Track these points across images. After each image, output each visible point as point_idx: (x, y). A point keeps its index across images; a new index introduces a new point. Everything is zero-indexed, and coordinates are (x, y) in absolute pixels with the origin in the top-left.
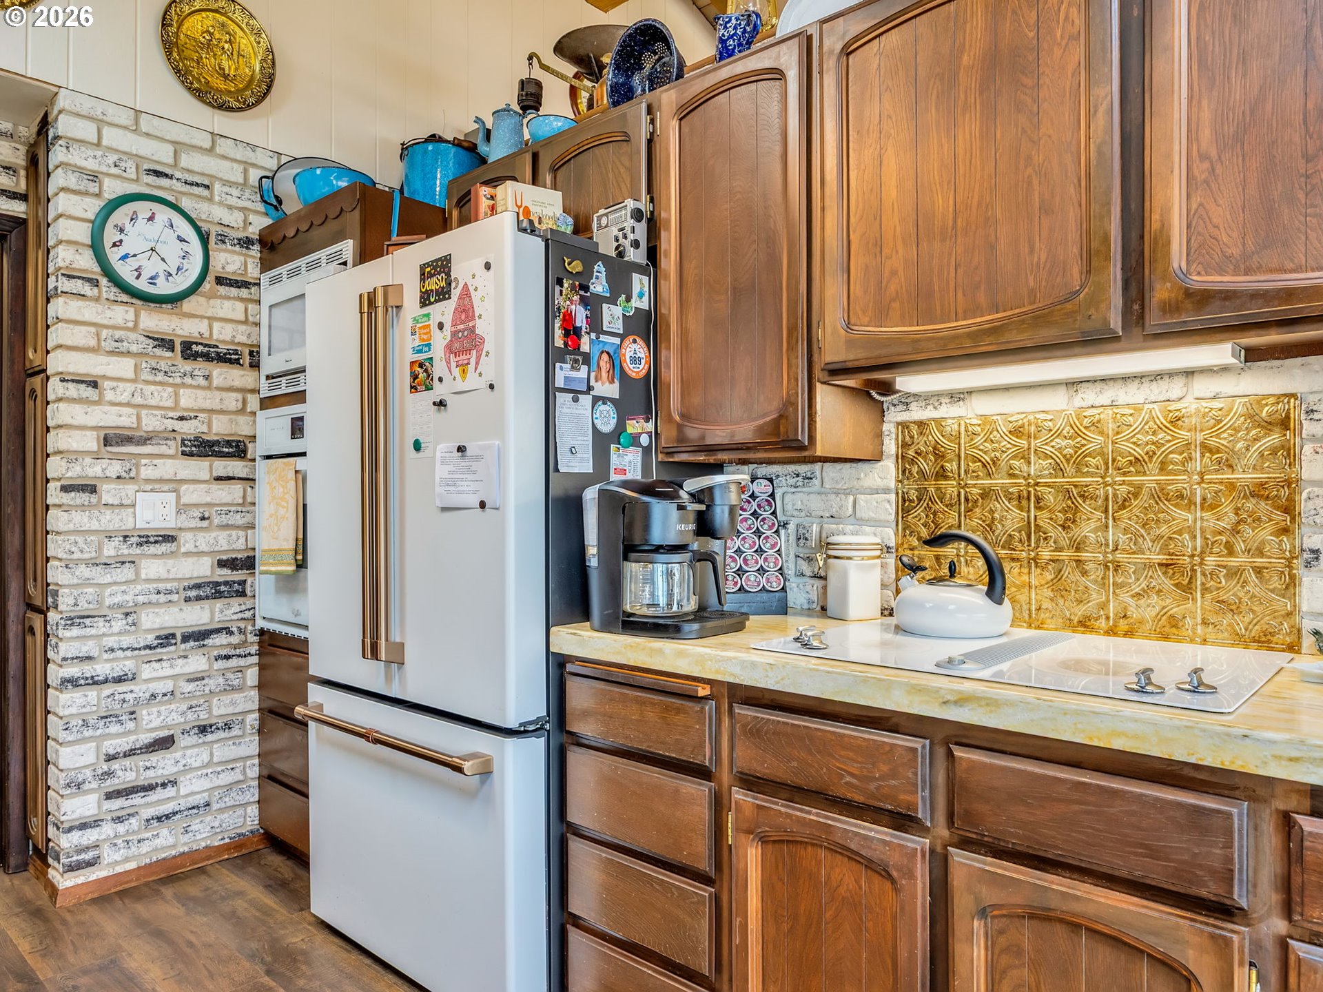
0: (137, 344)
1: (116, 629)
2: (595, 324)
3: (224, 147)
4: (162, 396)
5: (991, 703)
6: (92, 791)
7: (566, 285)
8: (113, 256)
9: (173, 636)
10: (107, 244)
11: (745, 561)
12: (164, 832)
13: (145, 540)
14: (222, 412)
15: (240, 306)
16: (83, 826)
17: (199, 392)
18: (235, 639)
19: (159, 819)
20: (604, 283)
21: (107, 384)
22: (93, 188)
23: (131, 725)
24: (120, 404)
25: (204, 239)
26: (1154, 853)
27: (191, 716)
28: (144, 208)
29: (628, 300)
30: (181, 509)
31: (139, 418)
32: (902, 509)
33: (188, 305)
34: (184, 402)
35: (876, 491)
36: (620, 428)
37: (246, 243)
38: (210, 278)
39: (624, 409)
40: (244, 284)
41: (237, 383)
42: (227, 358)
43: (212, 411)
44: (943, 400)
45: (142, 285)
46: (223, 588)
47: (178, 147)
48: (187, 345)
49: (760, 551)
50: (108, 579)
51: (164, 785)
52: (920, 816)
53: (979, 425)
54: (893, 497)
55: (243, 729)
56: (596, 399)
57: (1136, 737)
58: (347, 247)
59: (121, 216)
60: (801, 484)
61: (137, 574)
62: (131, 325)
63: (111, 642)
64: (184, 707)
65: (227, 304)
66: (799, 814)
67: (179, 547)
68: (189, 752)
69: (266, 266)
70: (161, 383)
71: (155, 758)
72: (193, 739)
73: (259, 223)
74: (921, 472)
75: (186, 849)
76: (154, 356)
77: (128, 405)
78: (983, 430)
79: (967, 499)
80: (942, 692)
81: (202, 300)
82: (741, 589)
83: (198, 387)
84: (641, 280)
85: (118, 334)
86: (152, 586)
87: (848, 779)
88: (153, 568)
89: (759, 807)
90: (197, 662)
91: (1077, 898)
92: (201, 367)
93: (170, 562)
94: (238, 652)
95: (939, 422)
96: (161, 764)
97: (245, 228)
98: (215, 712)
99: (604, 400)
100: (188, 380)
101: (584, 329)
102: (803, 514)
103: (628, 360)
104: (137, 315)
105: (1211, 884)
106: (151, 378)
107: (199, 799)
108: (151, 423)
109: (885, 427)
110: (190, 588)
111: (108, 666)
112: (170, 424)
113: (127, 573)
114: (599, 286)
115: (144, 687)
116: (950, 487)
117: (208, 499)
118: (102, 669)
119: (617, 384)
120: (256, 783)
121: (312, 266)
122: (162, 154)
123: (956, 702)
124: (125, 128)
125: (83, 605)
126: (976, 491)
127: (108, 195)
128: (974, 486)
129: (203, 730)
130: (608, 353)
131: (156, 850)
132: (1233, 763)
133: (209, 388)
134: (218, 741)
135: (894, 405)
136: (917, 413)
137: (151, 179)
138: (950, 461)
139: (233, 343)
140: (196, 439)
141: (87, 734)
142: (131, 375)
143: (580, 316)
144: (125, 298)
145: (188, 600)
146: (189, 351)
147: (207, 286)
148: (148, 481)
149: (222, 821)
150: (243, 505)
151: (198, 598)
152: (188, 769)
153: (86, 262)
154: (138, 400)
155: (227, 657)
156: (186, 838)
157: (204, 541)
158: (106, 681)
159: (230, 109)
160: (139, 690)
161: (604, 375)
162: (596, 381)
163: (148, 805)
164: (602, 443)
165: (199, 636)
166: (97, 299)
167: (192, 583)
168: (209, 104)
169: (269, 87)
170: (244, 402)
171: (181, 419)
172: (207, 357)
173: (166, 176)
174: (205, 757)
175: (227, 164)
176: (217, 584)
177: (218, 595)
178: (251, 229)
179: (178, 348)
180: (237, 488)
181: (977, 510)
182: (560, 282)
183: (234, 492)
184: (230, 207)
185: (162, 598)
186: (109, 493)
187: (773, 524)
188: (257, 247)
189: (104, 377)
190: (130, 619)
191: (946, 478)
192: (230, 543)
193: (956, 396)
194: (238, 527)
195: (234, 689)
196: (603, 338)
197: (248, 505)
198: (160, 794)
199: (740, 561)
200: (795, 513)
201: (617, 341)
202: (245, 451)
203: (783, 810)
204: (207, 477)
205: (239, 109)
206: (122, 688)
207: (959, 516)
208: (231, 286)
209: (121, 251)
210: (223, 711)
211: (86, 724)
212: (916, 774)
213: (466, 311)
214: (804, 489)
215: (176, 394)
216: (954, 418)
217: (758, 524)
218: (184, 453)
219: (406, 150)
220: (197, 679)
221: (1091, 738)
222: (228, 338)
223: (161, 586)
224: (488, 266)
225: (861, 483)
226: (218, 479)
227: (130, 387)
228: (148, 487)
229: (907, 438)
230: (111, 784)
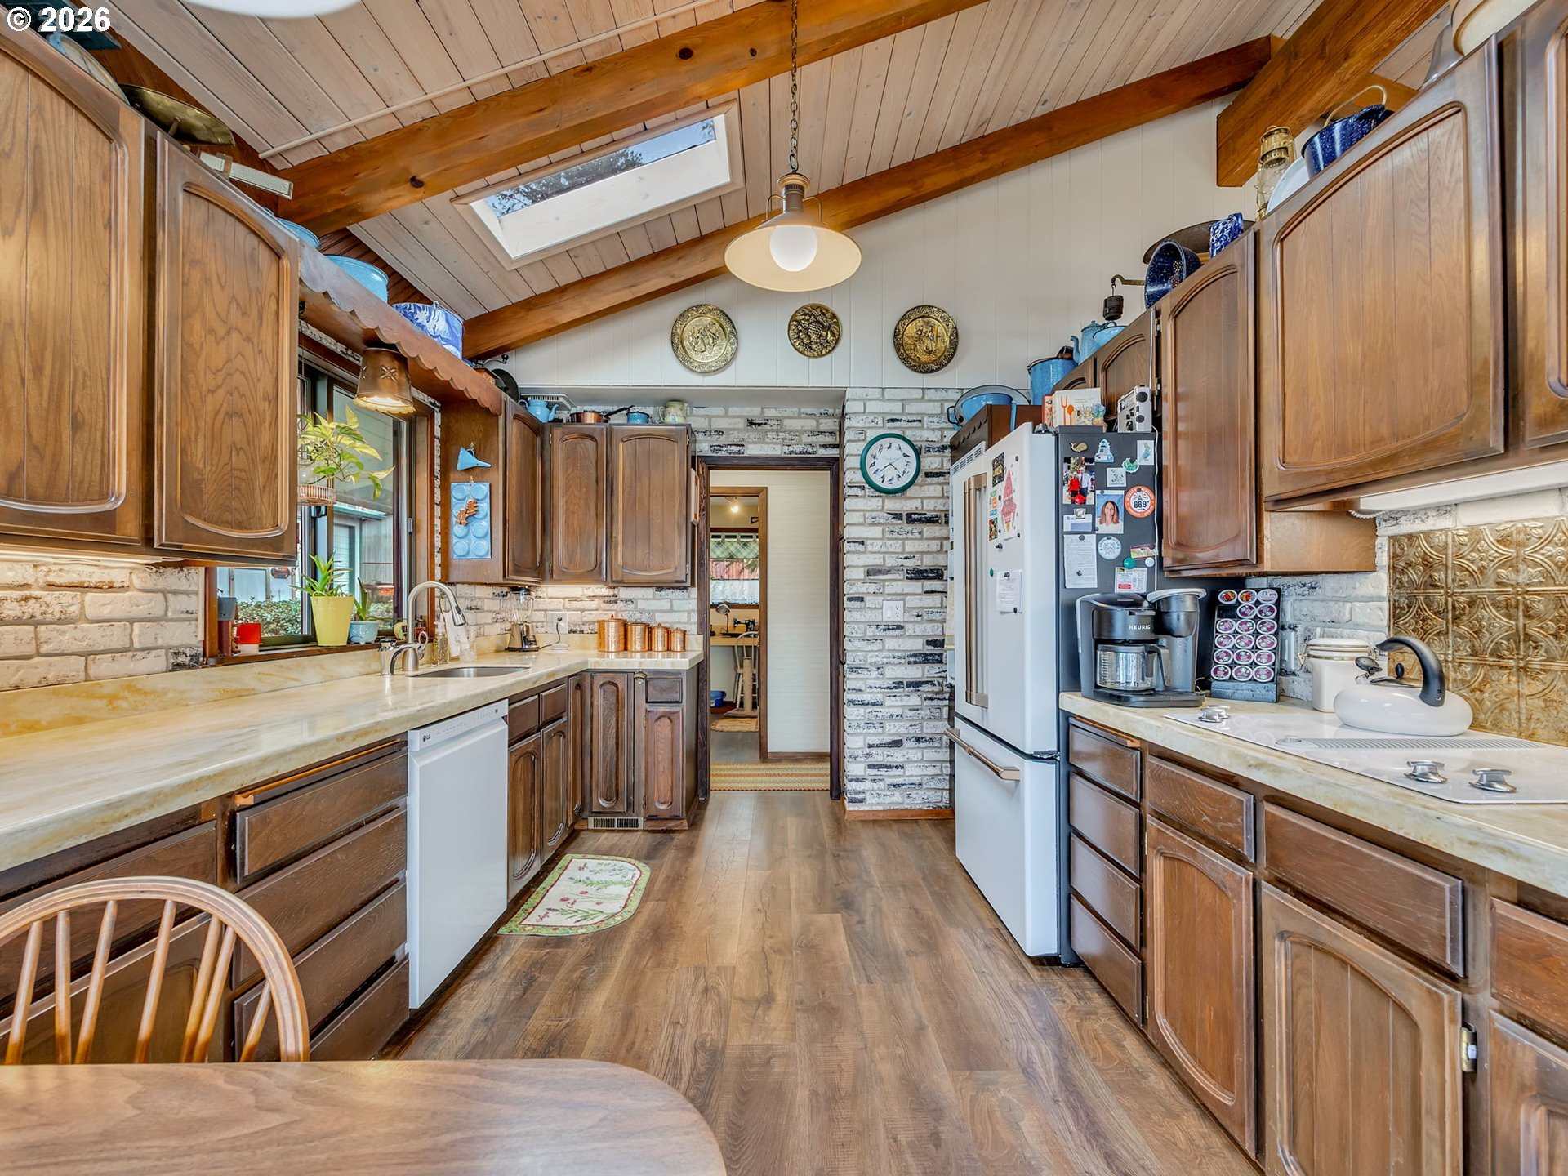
0: (884, 518)
1: (873, 676)
2: (1100, 484)
3: (930, 395)
4: (896, 546)
5: (1277, 771)
6: (861, 762)
7: (1073, 461)
8: (870, 472)
9: (902, 683)
10: (868, 466)
11: (1238, 656)
12: (897, 794)
13: (887, 628)
14: (928, 552)
15: (939, 488)
16: (857, 780)
17: (916, 542)
18: (936, 688)
19: (894, 786)
20: (1109, 453)
21: (869, 542)
22: (862, 437)
23: (880, 730)
24: (875, 553)
25: (918, 452)
26: (1390, 911)
27: (911, 731)
28: (885, 442)
29: (1133, 461)
30: (906, 610)
31: (884, 559)
32: (1394, 616)
33: (910, 492)
34: (908, 549)
35: (1371, 599)
36: (1125, 554)
37: (942, 449)
38: (922, 474)
39: (1128, 541)
40: (941, 474)
41: (937, 535)
42: (931, 520)
43: (923, 553)
44: (1430, 513)
45: (885, 485)
46: (929, 657)
47: (904, 402)
48: (909, 515)
49: (1256, 648)
50: (869, 648)
51: (897, 767)
52: (1245, 853)
53: (1466, 536)
54: (1385, 605)
55: (941, 743)
56: (1100, 537)
57: (1364, 809)
58: (983, 444)
59: (874, 449)
60: (1306, 592)
61: (884, 646)
62: (880, 508)
63: (870, 683)
64: (908, 725)
65: (932, 488)
66: (1179, 839)
67: (905, 632)
68: (910, 751)
69: (953, 460)
70: (896, 539)
71: (892, 751)
72: (913, 744)
73: (950, 435)
74: (1410, 581)
75: (909, 807)
76: (892, 524)
77: (879, 552)
78: (1470, 540)
79: (1454, 608)
80: (1248, 758)
81: (917, 488)
82: (1231, 679)
83: (915, 539)
84: (1146, 445)
85: (874, 514)
86: (891, 654)
87: (1205, 818)
88: (891, 643)
89: (1159, 830)
90: (915, 700)
91: (1337, 937)
92: (917, 527)
93: (900, 640)
94: (938, 696)
95: (1428, 535)
96: (895, 755)
97: (942, 439)
98: (925, 730)
99: (1109, 536)
100: (910, 536)
101: (1089, 489)
102: (1308, 619)
103: (1133, 505)
104: (883, 503)
105: (1430, 946)
106: (890, 536)
107: (917, 780)
108: (891, 562)
109: (1378, 541)
110: (911, 656)
111: (869, 695)
112: (901, 562)
113: (877, 645)
114: (1104, 455)
115: (887, 710)
116: (1438, 596)
117: (921, 605)
118: (867, 697)
119: (1121, 524)
120: (948, 778)
121: (970, 459)
122: (894, 409)
123: (1256, 766)
124: (878, 399)
125: (858, 661)
126: (1463, 599)
127: (869, 439)
128: (1462, 594)
129: (918, 740)
130: (1112, 503)
131: (892, 803)
132: (1429, 840)
133: (921, 539)
134: (926, 748)
135: (1385, 521)
136: (1406, 527)
137: (890, 424)
138: (1438, 571)
139: (935, 511)
140: (914, 569)
141: (860, 731)
142: (881, 536)
143: (1086, 480)
144: (877, 494)
145: (909, 663)
146: (911, 518)
147: (919, 479)
148: (889, 594)
149: (929, 796)
150: (941, 608)
151: (915, 662)
152: (910, 761)
153: (858, 477)
154: (884, 549)
155: (932, 699)
156: (908, 801)
157: (919, 629)
158: (868, 704)
159: (933, 371)
160: (884, 711)
161: (1108, 518)
162: (1101, 523)
163: (889, 776)
164: (1106, 568)
165: (916, 684)
166: (864, 497)
167: (912, 653)
168: (921, 372)
169: (955, 350)
170: (942, 545)
171: (906, 558)
172: (920, 521)
173: (898, 420)
174: (919, 756)
175: (931, 404)
176: (926, 655)
177: (926, 661)
178: (945, 440)
179: (904, 517)
180: (937, 598)
181: (1465, 618)
182: (1067, 460)
183: (936, 600)
184: (933, 430)
185: (896, 661)
186: (870, 601)
187: (1273, 627)
188: (949, 450)
189: (868, 538)
190: (880, 671)
191: (1434, 586)
192: (932, 631)
193: (1443, 509)
194: (938, 621)
195: (935, 719)
196: (1106, 492)
197: (943, 607)
198: (894, 772)
199: (1233, 656)
200: (1303, 618)
201: (1122, 492)
202: (942, 576)
203: (1171, 834)
204: (920, 591)
205: (938, 370)
206: (876, 709)
207: (1447, 623)
208: (934, 476)
209: (874, 468)
210: (929, 731)
211: (858, 726)
212: (1242, 820)
213: (1009, 488)
214: (1311, 597)
215: (904, 544)
216: (1441, 530)
217: (1257, 626)
218: (907, 578)
219: (1030, 368)
220: (914, 710)
221: (1336, 806)
222: (932, 508)
223: (896, 654)
224: (1017, 459)
225: (1357, 592)
226: (927, 592)
227: (880, 542)
228: (889, 598)
229: (1398, 551)
230: (871, 761)
